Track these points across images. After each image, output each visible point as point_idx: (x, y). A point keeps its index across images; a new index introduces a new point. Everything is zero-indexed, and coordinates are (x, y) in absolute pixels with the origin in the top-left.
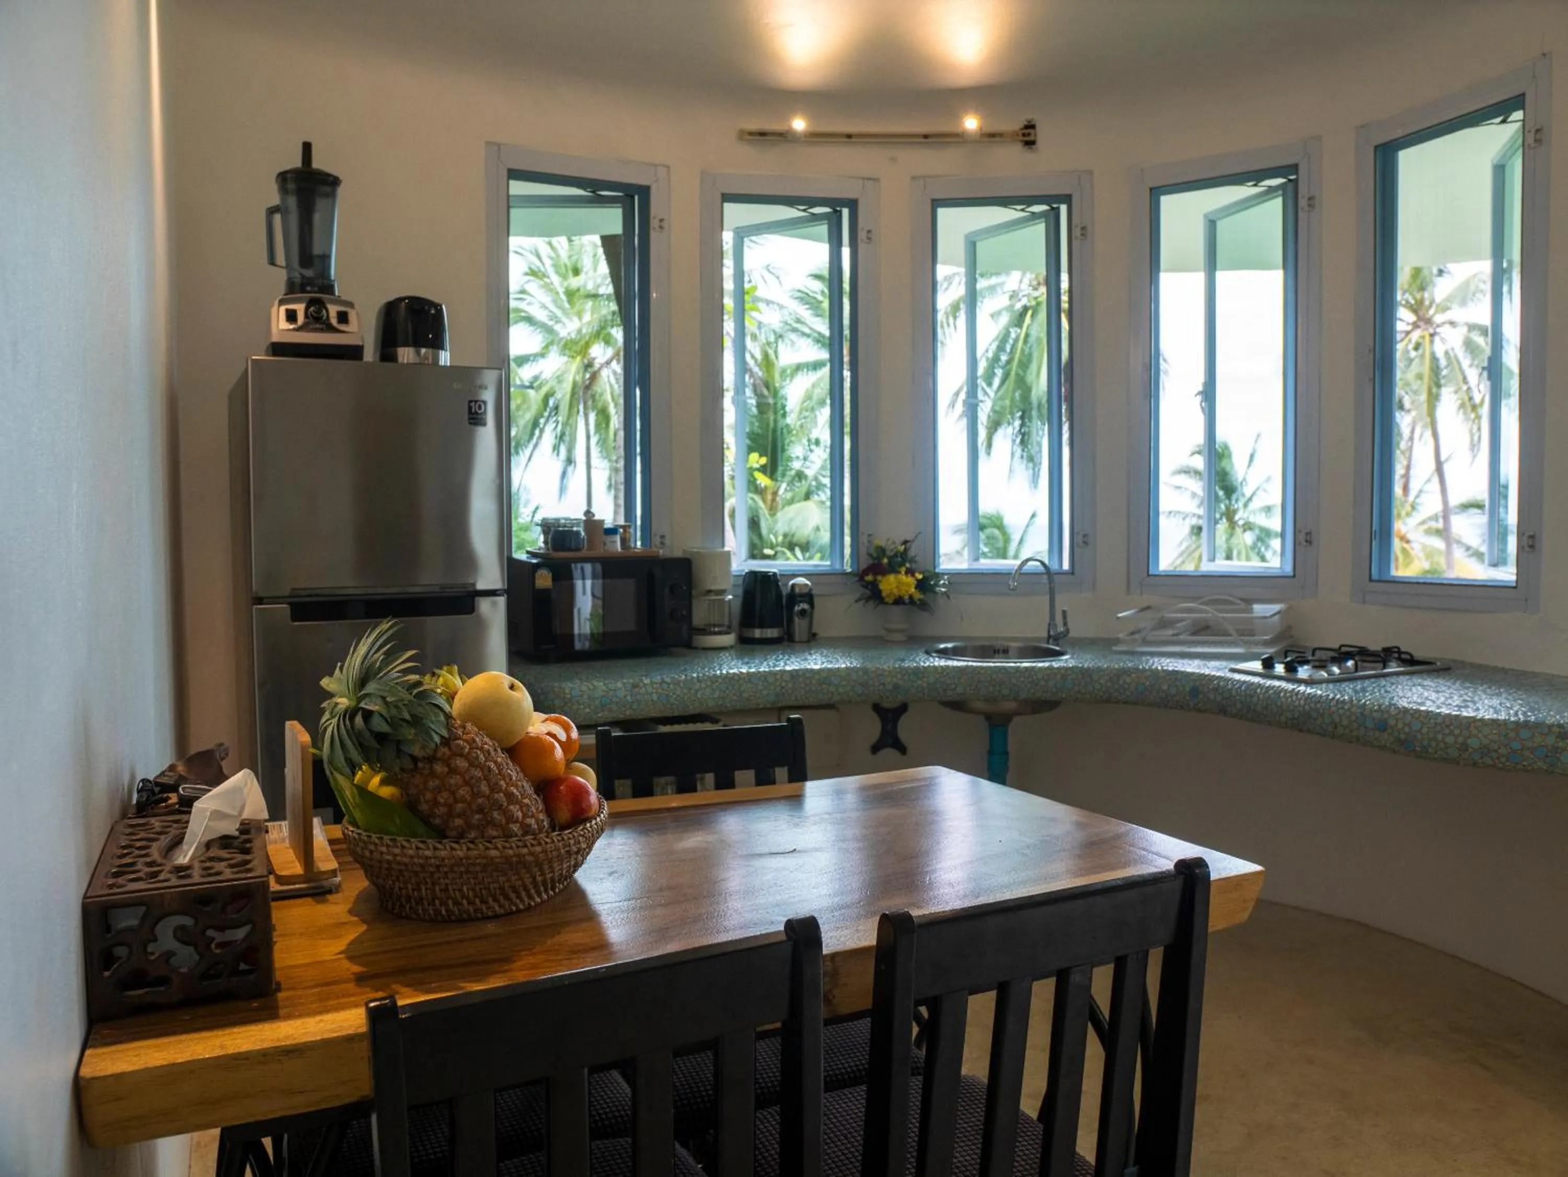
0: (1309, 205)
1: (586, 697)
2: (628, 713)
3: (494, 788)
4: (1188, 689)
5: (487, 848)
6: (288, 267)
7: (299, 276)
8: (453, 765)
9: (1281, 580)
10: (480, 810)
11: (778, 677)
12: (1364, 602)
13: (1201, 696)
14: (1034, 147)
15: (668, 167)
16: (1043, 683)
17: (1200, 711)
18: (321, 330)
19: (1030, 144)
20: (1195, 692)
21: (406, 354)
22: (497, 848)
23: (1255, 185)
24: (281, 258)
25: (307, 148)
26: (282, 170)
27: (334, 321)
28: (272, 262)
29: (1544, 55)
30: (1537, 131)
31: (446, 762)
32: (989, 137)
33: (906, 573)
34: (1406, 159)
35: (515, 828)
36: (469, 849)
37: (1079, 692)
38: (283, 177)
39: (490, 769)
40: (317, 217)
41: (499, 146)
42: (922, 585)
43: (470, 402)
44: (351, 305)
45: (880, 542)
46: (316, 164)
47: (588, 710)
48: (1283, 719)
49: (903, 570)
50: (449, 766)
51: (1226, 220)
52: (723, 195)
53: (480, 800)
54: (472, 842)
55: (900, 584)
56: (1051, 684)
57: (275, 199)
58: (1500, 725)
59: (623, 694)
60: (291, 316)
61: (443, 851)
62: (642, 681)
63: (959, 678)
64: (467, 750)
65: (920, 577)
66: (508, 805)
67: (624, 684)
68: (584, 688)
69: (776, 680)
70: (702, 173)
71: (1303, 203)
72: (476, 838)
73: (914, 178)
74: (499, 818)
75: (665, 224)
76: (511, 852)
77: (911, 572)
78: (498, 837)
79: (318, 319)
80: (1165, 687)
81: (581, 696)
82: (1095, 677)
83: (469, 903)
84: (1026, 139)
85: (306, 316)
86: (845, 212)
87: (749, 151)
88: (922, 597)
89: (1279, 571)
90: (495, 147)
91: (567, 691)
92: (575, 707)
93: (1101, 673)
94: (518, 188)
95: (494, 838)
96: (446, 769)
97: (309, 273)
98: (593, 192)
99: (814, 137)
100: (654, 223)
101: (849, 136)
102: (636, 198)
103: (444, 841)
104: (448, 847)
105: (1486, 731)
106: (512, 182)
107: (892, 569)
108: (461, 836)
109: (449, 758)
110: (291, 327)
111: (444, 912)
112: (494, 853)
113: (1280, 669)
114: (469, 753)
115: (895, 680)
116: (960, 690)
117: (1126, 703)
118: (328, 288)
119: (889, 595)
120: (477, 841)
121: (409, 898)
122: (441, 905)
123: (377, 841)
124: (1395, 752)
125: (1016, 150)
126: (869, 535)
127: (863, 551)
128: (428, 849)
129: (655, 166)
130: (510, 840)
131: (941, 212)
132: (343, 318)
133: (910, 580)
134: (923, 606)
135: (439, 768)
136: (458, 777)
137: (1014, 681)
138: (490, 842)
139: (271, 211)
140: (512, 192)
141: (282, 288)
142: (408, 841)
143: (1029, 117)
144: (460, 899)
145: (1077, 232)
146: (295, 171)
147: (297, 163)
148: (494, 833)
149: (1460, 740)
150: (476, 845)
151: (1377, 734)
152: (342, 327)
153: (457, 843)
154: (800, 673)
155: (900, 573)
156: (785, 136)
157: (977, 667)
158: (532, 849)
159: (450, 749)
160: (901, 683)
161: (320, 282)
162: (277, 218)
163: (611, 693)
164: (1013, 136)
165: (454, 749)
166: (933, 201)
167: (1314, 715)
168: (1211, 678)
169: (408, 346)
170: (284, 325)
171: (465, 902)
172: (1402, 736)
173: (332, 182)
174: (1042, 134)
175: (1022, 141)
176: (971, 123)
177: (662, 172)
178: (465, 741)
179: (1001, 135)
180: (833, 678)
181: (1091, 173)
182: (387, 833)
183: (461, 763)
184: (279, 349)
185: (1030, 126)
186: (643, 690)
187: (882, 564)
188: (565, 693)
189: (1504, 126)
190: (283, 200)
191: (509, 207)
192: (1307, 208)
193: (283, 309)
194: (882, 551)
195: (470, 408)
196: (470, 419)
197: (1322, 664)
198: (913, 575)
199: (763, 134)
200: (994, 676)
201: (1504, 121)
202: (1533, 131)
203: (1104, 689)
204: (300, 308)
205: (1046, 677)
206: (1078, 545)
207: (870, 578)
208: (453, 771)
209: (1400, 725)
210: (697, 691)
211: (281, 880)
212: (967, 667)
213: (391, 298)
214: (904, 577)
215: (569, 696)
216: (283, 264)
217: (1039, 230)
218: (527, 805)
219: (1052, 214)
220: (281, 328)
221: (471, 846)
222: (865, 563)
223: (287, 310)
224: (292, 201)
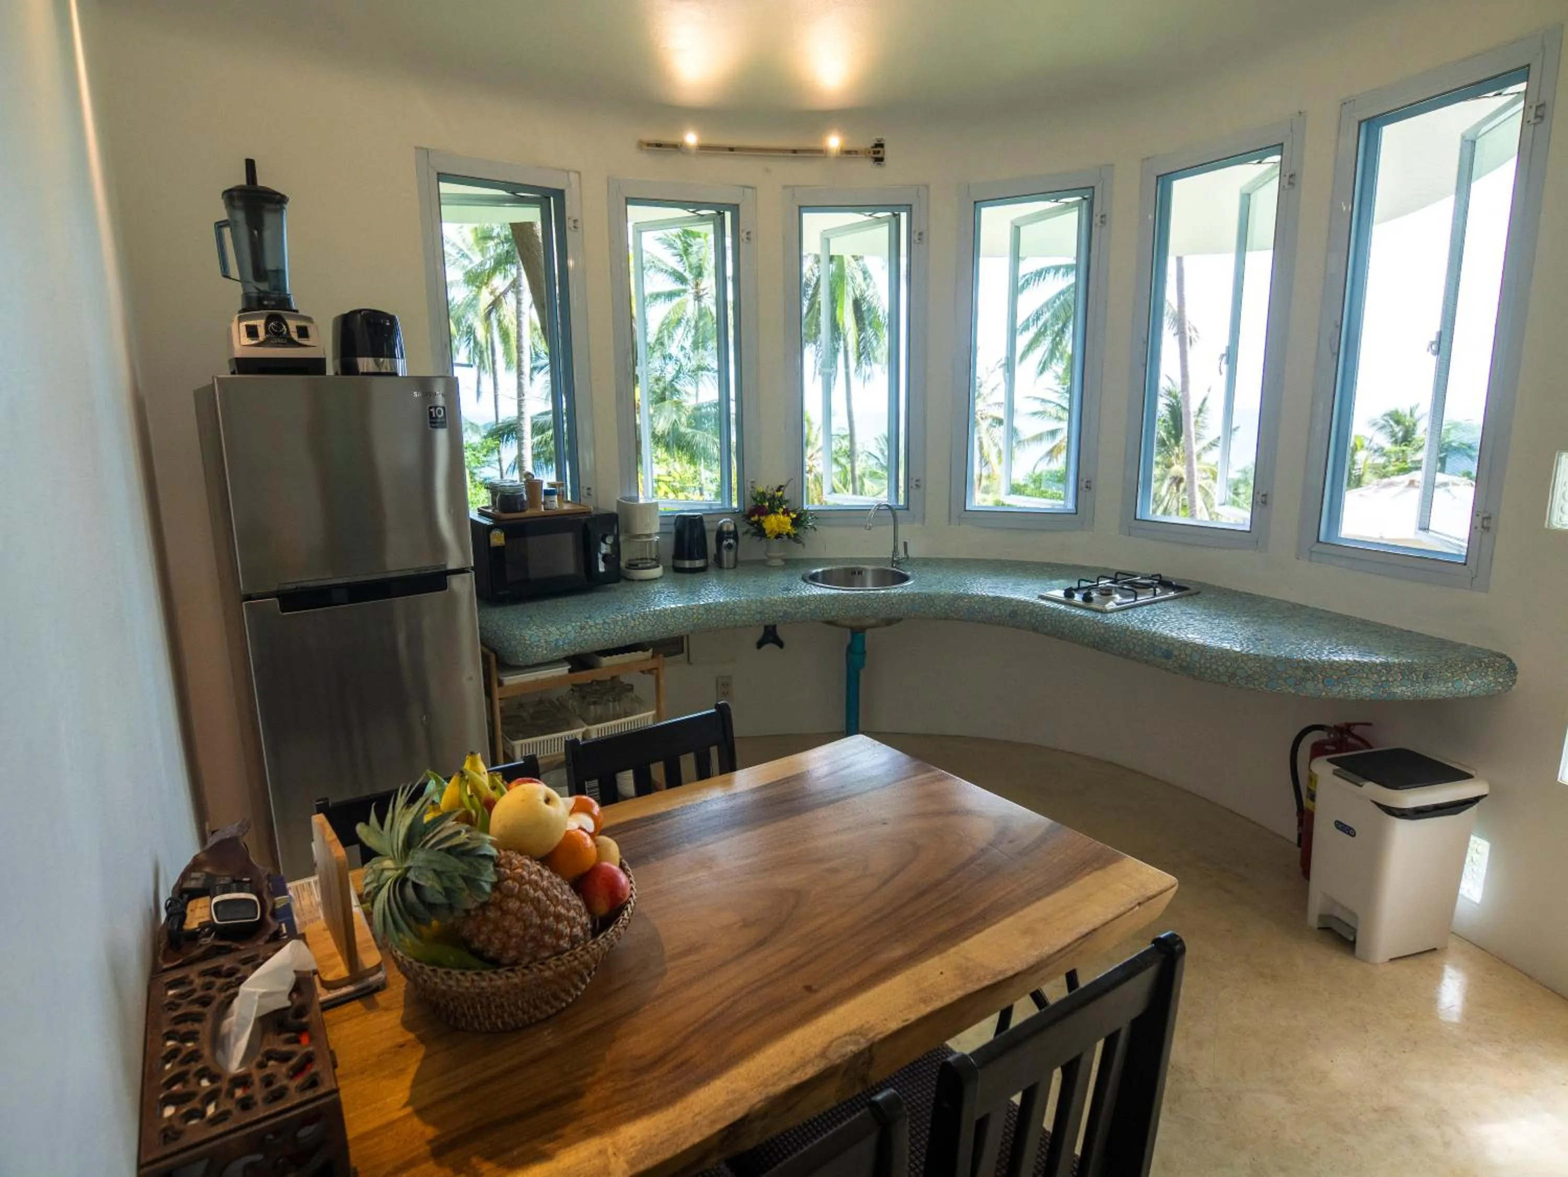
0: (1102, 222)
1: (542, 641)
2: (577, 650)
3: (544, 915)
4: (1008, 612)
5: (541, 971)
6: (243, 280)
7: (255, 291)
8: (505, 908)
9: (1067, 516)
10: (533, 938)
11: (695, 611)
12: (1130, 535)
13: (1019, 618)
14: (882, 163)
15: (579, 173)
16: (897, 606)
17: (1017, 627)
18: (284, 345)
19: (879, 160)
20: (1014, 614)
21: (365, 364)
22: (550, 968)
23: (1057, 201)
24: (234, 271)
25: (250, 165)
26: (226, 188)
27: (295, 336)
28: (226, 275)
29: (1300, 113)
30: (1291, 176)
31: (498, 906)
32: (847, 153)
33: (783, 513)
34: (1180, 187)
35: (564, 944)
36: (524, 975)
37: (924, 612)
38: (230, 196)
39: (539, 900)
40: (268, 234)
41: (428, 151)
42: (796, 523)
43: (431, 408)
44: (309, 319)
45: (761, 489)
46: (262, 182)
47: (545, 652)
48: (1086, 641)
49: (781, 510)
50: (501, 909)
51: (1026, 227)
52: (627, 199)
53: (532, 931)
54: (526, 967)
55: (779, 523)
56: (903, 607)
57: (224, 215)
58: (1260, 660)
59: (573, 636)
60: (252, 332)
61: (499, 980)
62: (587, 623)
63: (833, 605)
64: (517, 890)
65: (794, 516)
66: (557, 925)
67: (573, 627)
68: (541, 634)
69: (694, 613)
70: (608, 178)
71: (1096, 220)
72: (530, 962)
73: (785, 187)
74: (550, 941)
75: (579, 224)
76: (563, 968)
77: (786, 512)
78: (550, 957)
79: (278, 334)
80: (990, 610)
81: (539, 640)
82: (936, 602)
83: (524, 1013)
84: (876, 156)
85: (267, 332)
86: (728, 215)
87: (646, 160)
88: (795, 532)
89: (1062, 507)
90: (424, 153)
91: (527, 638)
92: (535, 650)
93: (941, 598)
94: (446, 188)
95: (547, 958)
96: (499, 913)
97: (264, 286)
98: (513, 193)
99: (703, 149)
100: (569, 224)
101: (731, 149)
102: (552, 199)
103: (500, 971)
104: (504, 977)
105: (1251, 664)
106: (441, 184)
107: (772, 511)
108: (516, 962)
109: (501, 901)
110: (254, 342)
111: (500, 1025)
112: (548, 974)
113: (1078, 598)
114: (520, 891)
115: (785, 608)
116: (833, 613)
117: (958, 620)
118: (284, 303)
119: (772, 531)
120: (531, 965)
121: (464, 1015)
122: (496, 1018)
123: (430, 973)
124: (1176, 673)
125: (867, 165)
126: (752, 482)
127: (748, 494)
128: (484, 980)
129: (568, 172)
130: (562, 957)
131: (806, 216)
132: (303, 332)
133: (787, 520)
134: (796, 539)
135: (492, 914)
136: (511, 917)
137: (875, 605)
138: (543, 964)
139: (220, 226)
140: (442, 191)
141: (239, 304)
142: (463, 974)
143: (879, 137)
144: (514, 1011)
145: (915, 237)
146: (239, 189)
147: (241, 180)
148: (547, 954)
149: (1230, 670)
150: (531, 970)
151: (1164, 660)
152: (303, 341)
153: (512, 970)
154: (712, 606)
155: (778, 513)
156: (677, 147)
157: (847, 594)
158: (582, 960)
159: (501, 892)
160: (790, 610)
161: (275, 295)
162: (227, 231)
163: (564, 636)
164: (866, 152)
165: (505, 891)
166: (800, 207)
167: (1112, 641)
168: (1026, 604)
169: (368, 356)
170: (246, 341)
171: (520, 1013)
172: (1185, 664)
173: (277, 201)
174: (889, 153)
175: (872, 158)
176: (834, 142)
177: (573, 177)
178: (514, 880)
179: (856, 152)
180: (737, 609)
181: (927, 187)
182: (441, 965)
183: (513, 904)
184: (244, 366)
185: (880, 145)
186: (589, 631)
187: (764, 506)
188: (525, 640)
189: (1260, 165)
190: (230, 214)
191: (440, 205)
192: (1099, 224)
193: (243, 324)
194: (763, 495)
195: (431, 413)
196: (431, 423)
197: (1108, 593)
198: (788, 515)
199: (659, 145)
200: (860, 602)
201: (1260, 162)
202: (1288, 176)
203: (943, 610)
204: (260, 323)
205: (899, 602)
206: (912, 487)
207: (756, 518)
208: (505, 913)
209: (1183, 656)
210: (632, 628)
211: (328, 986)
212: (839, 595)
213: (346, 311)
214: (782, 517)
215: (528, 642)
216: (237, 277)
217: (882, 233)
218: (574, 918)
219: (894, 220)
220: (242, 345)
221: (526, 971)
222: (750, 504)
223: (247, 327)
224: (240, 216)
